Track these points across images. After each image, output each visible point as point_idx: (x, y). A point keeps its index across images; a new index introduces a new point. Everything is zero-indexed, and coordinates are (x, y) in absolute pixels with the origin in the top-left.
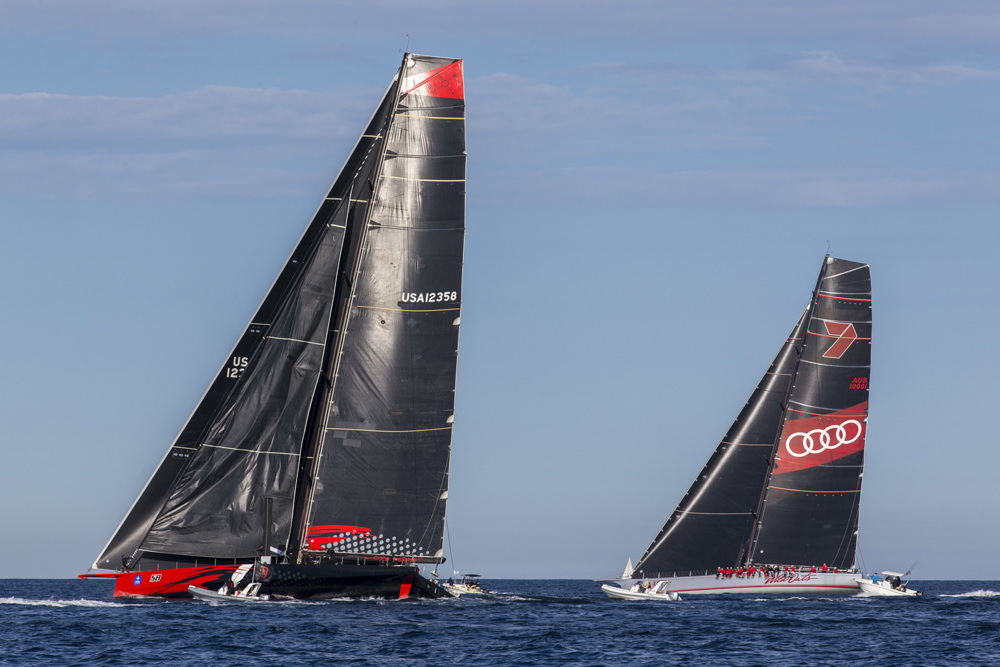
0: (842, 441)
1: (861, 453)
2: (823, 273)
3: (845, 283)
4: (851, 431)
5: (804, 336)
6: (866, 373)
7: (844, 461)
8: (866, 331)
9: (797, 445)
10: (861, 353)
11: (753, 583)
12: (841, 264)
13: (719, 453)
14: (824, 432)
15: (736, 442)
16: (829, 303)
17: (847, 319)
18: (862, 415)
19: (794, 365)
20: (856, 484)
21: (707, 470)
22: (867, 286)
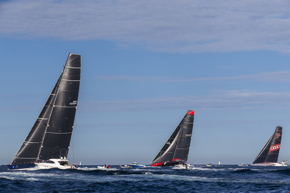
0: (277, 148)
1: (279, 149)
2: (277, 128)
3: (279, 129)
4: (278, 146)
5: (274, 135)
6: (281, 140)
7: (277, 150)
8: (281, 135)
9: (272, 148)
10: (280, 137)
11: (265, 165)
12: (279, 127)
13: (263, 149)
14: (275, 147)
15: (265, 148)
16: (277, 131)
17: (279, 133)
18: (280, 145)
19: (272, 139)
20: (278, 153)
21: (262, 151)
22: (282, 129)
